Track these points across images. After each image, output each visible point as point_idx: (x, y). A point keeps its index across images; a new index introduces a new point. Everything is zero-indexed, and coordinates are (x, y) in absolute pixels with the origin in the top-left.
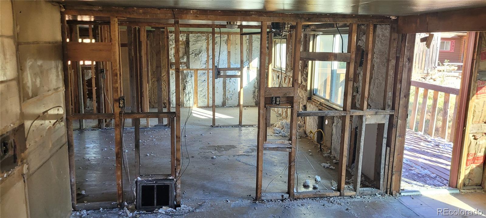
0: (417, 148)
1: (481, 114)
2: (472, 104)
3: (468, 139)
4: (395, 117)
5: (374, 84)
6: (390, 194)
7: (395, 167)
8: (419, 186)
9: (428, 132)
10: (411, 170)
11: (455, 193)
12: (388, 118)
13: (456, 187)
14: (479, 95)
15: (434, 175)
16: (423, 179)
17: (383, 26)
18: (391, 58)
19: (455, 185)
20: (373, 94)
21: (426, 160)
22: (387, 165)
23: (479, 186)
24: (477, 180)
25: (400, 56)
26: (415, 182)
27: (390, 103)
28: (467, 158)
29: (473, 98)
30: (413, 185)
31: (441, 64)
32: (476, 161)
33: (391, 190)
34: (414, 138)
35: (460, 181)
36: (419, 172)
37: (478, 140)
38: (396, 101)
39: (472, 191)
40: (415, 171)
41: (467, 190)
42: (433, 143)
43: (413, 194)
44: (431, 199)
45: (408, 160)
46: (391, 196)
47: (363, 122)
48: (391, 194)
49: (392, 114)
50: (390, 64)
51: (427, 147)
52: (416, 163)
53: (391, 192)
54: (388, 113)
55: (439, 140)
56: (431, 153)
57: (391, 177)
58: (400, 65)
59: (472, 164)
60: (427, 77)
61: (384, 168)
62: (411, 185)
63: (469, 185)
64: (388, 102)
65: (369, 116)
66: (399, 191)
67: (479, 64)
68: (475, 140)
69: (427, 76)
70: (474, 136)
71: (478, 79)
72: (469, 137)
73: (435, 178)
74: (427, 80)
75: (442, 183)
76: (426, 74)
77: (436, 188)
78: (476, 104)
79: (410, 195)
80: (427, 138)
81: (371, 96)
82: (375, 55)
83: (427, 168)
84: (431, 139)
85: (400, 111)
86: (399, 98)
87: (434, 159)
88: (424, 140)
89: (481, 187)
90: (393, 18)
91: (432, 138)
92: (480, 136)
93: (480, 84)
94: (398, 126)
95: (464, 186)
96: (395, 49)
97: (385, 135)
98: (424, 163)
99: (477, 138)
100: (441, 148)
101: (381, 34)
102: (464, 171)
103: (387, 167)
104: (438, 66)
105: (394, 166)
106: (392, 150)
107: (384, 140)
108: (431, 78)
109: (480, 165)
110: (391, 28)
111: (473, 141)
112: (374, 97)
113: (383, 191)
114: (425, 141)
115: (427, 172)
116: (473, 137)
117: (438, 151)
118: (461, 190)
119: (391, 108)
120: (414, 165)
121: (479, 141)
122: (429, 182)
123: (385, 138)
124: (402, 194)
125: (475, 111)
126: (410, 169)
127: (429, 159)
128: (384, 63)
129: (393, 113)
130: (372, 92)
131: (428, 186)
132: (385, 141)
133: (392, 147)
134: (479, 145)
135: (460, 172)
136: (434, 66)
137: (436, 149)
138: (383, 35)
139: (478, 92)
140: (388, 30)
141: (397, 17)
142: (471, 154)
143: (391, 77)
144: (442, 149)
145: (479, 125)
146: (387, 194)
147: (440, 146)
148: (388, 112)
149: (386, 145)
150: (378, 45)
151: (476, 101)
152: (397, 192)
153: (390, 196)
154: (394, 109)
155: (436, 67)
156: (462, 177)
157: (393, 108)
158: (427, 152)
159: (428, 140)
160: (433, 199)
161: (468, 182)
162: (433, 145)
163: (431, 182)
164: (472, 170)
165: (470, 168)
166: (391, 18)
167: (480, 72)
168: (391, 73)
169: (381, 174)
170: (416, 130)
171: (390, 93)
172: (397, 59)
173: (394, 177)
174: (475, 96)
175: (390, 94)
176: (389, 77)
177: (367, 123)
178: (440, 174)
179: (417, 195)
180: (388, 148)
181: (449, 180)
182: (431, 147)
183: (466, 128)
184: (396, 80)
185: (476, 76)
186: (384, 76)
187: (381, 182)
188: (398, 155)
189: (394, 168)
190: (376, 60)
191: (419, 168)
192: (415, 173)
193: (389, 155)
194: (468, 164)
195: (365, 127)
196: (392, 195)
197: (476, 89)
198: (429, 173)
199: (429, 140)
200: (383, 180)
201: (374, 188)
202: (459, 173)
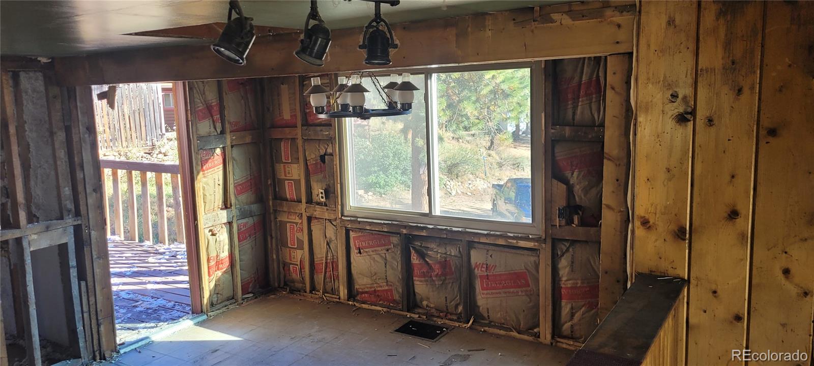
0: (144, 269)
1: (213, 198)
2: (199, 185)
3: (203, 238)
4: (83, 227)
5: (37, 177)
6: (100, 359)
7: (101, 310)
8: (149, 328)
9: (158, 239)
10: (136, 307)
11: (201, 320)
12: (72, 231)
13: (202, 312)
14: (206, 172)
15: (170, 305)
16: (155, 315)
17: (31, 74)
18: (55, 130)
19: (200, 309)
20: (38, 195)
21: (158, 283)
22: (86, 312)
23: (231, 299)
24: (228, 293)
25: (72, 125)
26: (143, 325)
27: (70, 205)
28: (208, 265)
29: (199, 177)
30: (141, 330)
31: (169, 128)
32: (221, 266)
33: (102, 351)
34: (138, 254)
35: (205, 301)
36: (148, 306)
37: (217, 235)
38: (80, 200)
39: (224, 309)
40: (141, 307)
41: (217, 310)
42: (167, 255)
43: (140, 344)
44: (168, 342)
45: (130, 292)
46: (104, 361)
47: (25, 249)
48: (103, 358)
49: (78, 224)
50: (55, 138)
51: (159, 263)
52: (143, 293)
53: (102, 354)
54: (71, 224)
55: (176, 247)
56: (165, 270)
57: (97, 330)
58: (75, 140)
59: (216, 271)
60: (153, 152)
61: (81, 318)
62: (137, 331)
63: (219, 302)
64: (66, 205)
65: (35, 237)
66: (115, 349)
67: (197, 128)
68: (214, 237)
69: (152, 149)
70: (211, 231)
71: (199, 148)
72: (204, 233)
73: (173, 307)
74: (155, 156)
75: (184, 312)
76: (151, 147)
77: (174, 323)
78: (205, 184)
79: (136, 349)
80: (158, 248)
81: (34, 200)
82: (26, 125)
83: (161, 296)
84: (164, 249)
85: (90, 216)
86: (85, 195)
87: (170, 279)
88: (154, 253)
89: (233, 301)
90: (44, 60)
91: (167, 246)
92: (218, 230)
93: (204, 155)
94: (92, 242)
95: (213, 306)
96: (59, 114)
97: (73, 262)
98: (156, 290)
99: (215, 232)
100: (179, 259)
101: (30, 88)
102: (208, 285)
103: (86, 315)
104: (166, 132)
105: (98, 310)
106: (90, 284)
107: (71, 271)
108: (160, 153)
109: (227, 270)
110: (45, 77)
111: (211, 238)
112: (41, 200)
113: (88, 358)
114: (156, 253)
115: (162, 302)
116: (211, 233)
117: (175, 265)
118: (209, 314)
119: (74, 215)
120: (140, 297)
121: (219, 237)
122: (164, 316)
123: (74, 267)
124: (122, 351)
125: (204, 195)
126: (134, 306)
127: (162, 282)
128: (45, 139)
129: (79, 222)
130: (35, 192)
131: (162, 323)
132: (74, 273)
133: (90, 278)
134: (220, 241)
135: (203, 288)
136: (160, 133)
137: (172, 263)
138: (34, 91)
139: (204, 168)
140: (40, 82)
141: (50, 58)
142: (212, 258)
143: (63, 161)
144: (181, 260)
145: (214, 213)
146: (95, 361)
147: (178, 257)
148: (70, 221)
149: (78, 279)
150: (29, 108)
151: (204, 180)
152: (112, 351)
153: (101, 362)
154: (80, 215)
155: (164, 134)
156: (206, 294)
157: (78, 214)
158: (159, 270)
159: (160, 251)
160: (171, 342)
161: (216, 299)
162: (167, 257)
163: (168, 316)
164: (218, 281)
165: (215, 278)
166: (40, 61)
167: (200, 138)
168: (62, 154)
169: (78, 330)
170: (141, 240)
171: (67, 189)
172: (68, 130)
173: (102, 328)
174: (201, 173)
175: (67, 191)
176: (59, 163)
177: (32, 249)
178: (179, 298)
179: (145, 345)
180: (83, 283)
181: (191, 304)
182: (166, 261)
183: (197, 222)
184: (74, 166)
185: (196, 144)
186: (51, 161)
187: (82, 344)
188: (103, 289)
189: (99, 313)
190: (30, 134)
191: (148, 300)
192: (142, 309)
193: (86, 294)
194: (211, 273)
195: (30, 258)
196: (105, 359)
197: (200, 163)
198: (164, 302)
199: (162, 251)
200: (84, 340)
201: (69, 360)
202: (202, 290)
